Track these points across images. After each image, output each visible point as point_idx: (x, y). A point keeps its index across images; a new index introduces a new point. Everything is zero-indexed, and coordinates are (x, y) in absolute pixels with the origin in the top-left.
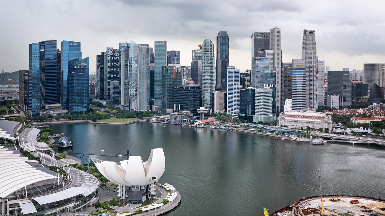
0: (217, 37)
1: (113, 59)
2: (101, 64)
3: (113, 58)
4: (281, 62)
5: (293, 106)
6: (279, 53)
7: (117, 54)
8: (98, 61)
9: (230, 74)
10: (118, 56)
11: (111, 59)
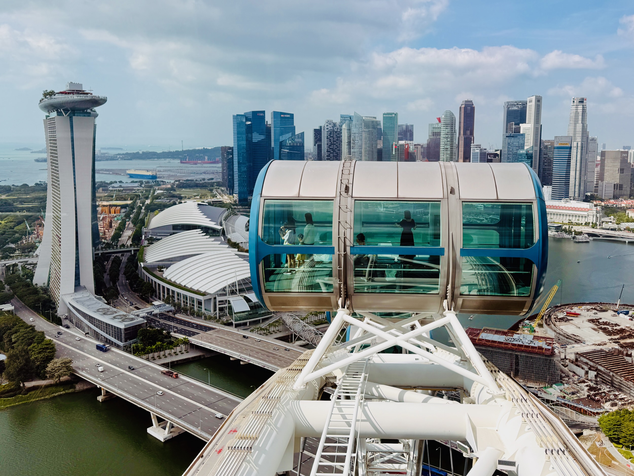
0: (460, 108)
1: (333, 135)
2: (318, 141)
3: (333, 133)
4: (540, 139)
5: (552, 195)
6: (538, 128)
7: (338, 129)
8: (315, 137)
9: (475, 154)
10: (339, 130)
11: (330, 134)
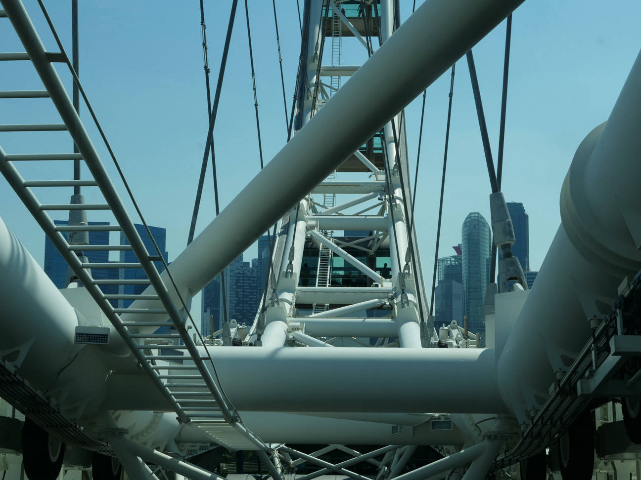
1: (243, 283)
3: (243, 280)
11: (237, 281)
